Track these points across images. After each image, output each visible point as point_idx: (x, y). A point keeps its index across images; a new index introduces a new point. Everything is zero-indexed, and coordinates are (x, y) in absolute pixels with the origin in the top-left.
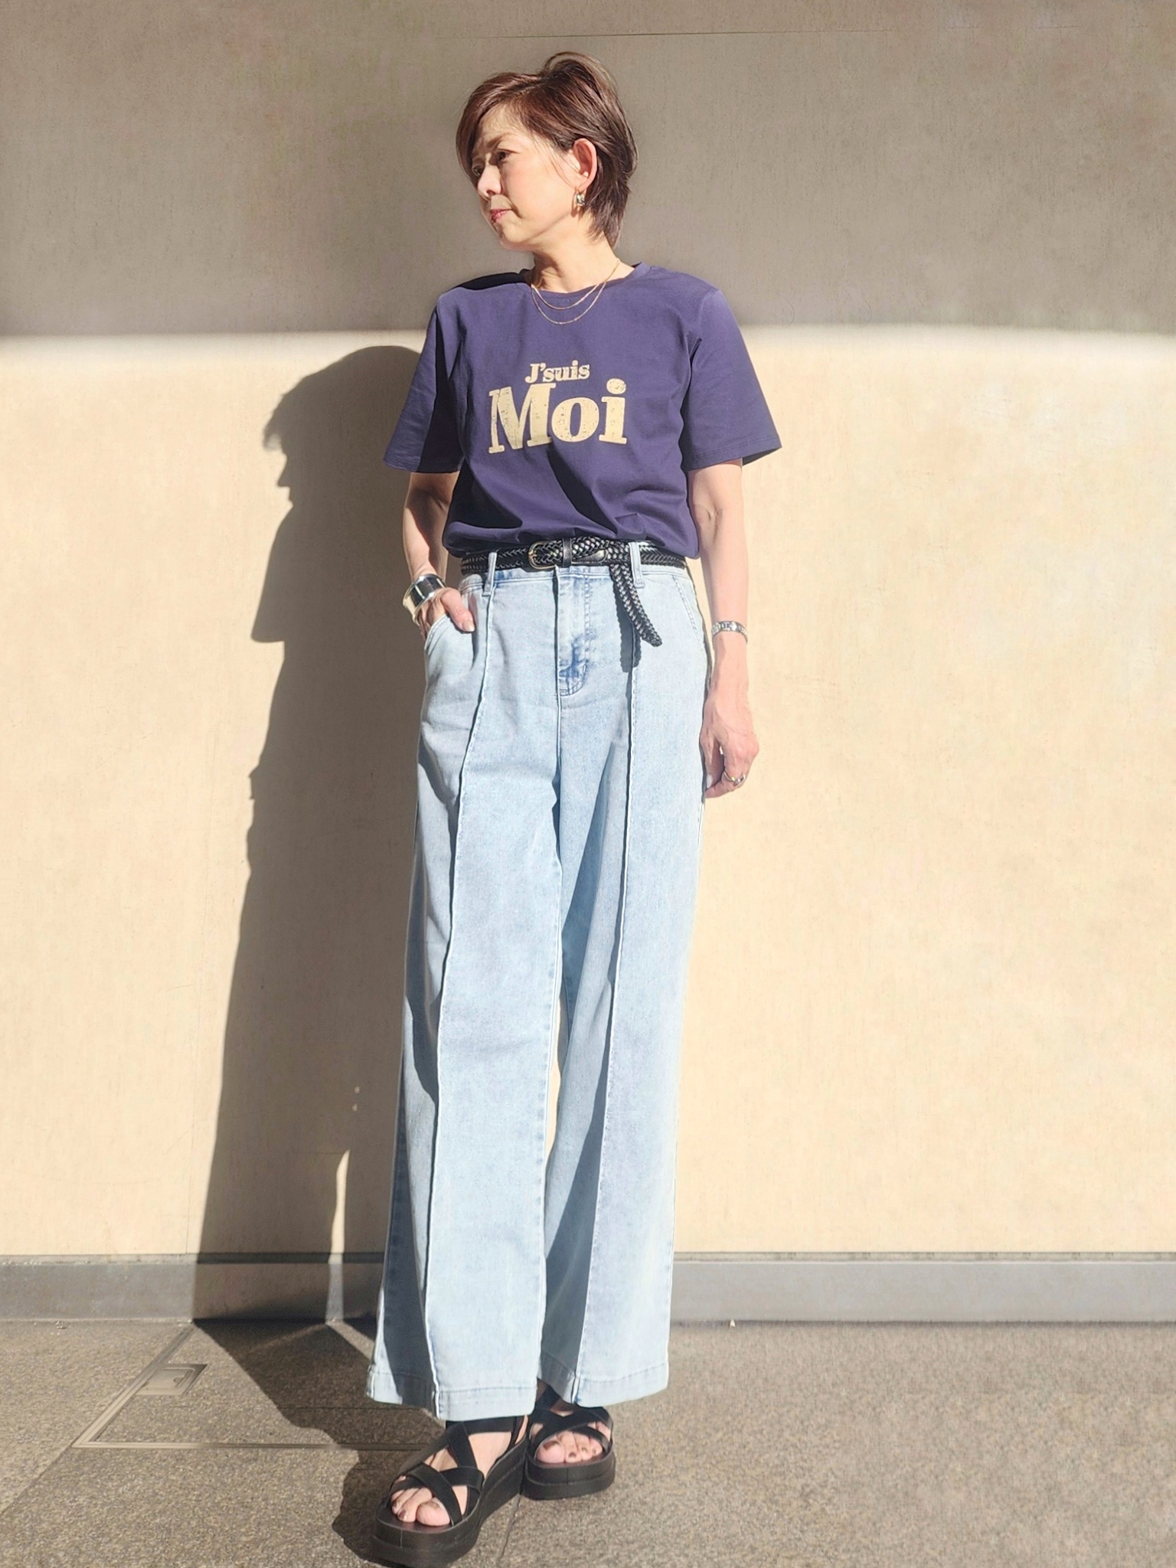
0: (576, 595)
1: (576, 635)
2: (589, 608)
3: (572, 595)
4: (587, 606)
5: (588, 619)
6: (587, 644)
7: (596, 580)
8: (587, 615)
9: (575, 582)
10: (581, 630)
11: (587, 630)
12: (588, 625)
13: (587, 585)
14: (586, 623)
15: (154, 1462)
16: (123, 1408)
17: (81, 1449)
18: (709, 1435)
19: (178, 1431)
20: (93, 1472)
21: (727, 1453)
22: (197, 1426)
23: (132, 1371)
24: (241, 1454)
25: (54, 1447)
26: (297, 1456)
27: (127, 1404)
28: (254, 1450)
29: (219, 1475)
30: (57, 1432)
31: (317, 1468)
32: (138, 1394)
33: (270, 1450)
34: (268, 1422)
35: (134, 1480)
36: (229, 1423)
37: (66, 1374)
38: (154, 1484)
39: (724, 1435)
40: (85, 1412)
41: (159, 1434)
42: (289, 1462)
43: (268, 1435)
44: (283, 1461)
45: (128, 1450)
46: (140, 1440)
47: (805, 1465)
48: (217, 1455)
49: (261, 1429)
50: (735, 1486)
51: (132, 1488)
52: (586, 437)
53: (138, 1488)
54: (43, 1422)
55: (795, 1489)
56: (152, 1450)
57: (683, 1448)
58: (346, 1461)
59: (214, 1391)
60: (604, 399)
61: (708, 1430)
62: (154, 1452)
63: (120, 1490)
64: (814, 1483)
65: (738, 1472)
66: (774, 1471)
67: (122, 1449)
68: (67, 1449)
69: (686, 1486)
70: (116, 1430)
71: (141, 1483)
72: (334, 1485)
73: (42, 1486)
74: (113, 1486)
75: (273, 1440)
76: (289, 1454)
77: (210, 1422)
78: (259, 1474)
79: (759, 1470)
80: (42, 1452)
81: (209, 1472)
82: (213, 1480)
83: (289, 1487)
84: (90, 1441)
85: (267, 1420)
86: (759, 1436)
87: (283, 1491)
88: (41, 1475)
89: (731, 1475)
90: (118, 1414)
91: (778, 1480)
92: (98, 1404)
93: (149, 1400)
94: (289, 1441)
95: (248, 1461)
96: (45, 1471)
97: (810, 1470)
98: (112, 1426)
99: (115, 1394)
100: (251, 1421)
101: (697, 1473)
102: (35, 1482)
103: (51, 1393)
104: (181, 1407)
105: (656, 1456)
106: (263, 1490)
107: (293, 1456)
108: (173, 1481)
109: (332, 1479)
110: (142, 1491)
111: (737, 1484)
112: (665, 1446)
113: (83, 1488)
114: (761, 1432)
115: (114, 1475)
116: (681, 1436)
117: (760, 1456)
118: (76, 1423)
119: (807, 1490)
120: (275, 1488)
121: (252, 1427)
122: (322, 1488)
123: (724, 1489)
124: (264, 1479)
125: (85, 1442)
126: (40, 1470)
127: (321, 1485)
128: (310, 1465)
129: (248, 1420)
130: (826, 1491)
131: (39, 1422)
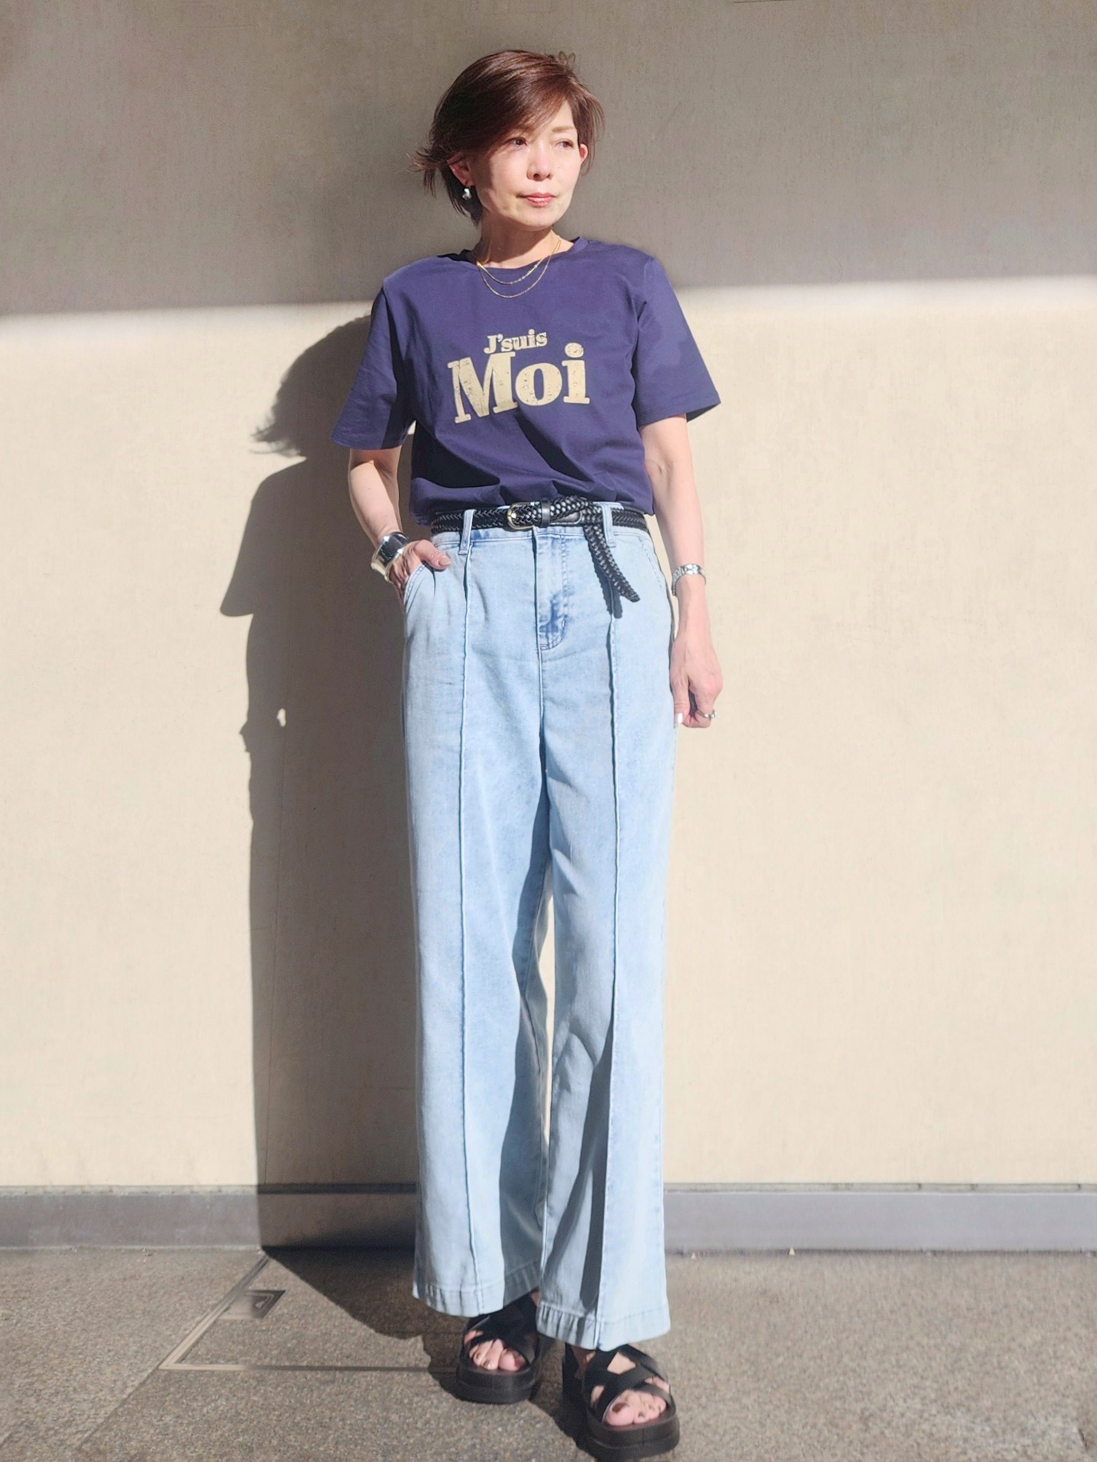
0: (553, 554)
1: (554, 592)
2: (567, 566)
3: (550, 554)
4: (564, 564)
5: (565, 577)
6: (565, 600)
7: (571, 539)
8: (565, 572)
9: (553, 542)
10: (559, 587)
11: (564, 586)
12: (565, 583)
13: (563, 545)
14: (564, 580)
15: (237, 1383)
16: (206, 1332)
17: (168, 1370)
18: (770, 1360)
19: (259, 1354)
20: (179, 1393)
21: (788, 1377)
22: (276, 1349)
23: (215, 1297)
24: (319, 1376)
25: (142, 1368)
26: (373, 1378)
27: (210, 1328)
28: (332, 1372)
29: (298, 1396)
30: (144, 1354)
31: (392, 1390)
32: (222, 1318)
33: (347, 1372)
34: (345, 1346)
35: (217, 1400)
36: (307, 1347)
37: (152, 1299)
38: (237, 1404)
39: (785, 1359)
40: (170, 1335)
41: (241, 1356)
42: (365, 1384)
43: (345, 1358)
44: (359, 1383)
45: (212, 1372)
46: (222, 1362)
47: (865, 1390)
48: (296, 1377)
49: (337, 1352)
50: (796, 1409)
51: (216, 1409)
52: (552, 399)
53: (222, 1408)
54: (132, 1344)
55: (854, 1413)
56: (234, 1372)
57: (745, 1372)
58: (419, 1383)
59: (292, 1315)
60: (564, 363)
61: (769, 1355)
62: (236, 1374)
63: (205, 1410)
64: (873, 1407)
65: (798, 1396)
66: (834, 1394)
67: (205, 1371)
68: (154, 1371)
69: (748, 1409)
70: (200, 1353)
71: (224, 1403)
72: (408, 1406)
73: (130, 1406)
74: (198, 1406)
75: (350, 1363)
76: (363, 1377)
77: (289, 1345)
78: (337, 1395)
79: (819, 1394)
80: (131, 1373)
81: (288, 1393)
82: (293, 1401)
83: (365, 1408)
84: (176, 1362)
85: (343, 1344)
86: (818, 1361)
87: (359, 1412)
88: (129, 1395)
89: (792, 1399)
90: (201, 1337)
91: (838, 1404)
92: (182, 1328)
93: (231, 1324)
94: (365, 1364)
95: (326, 1383)
96: (134, 1392)
97: (869, 1394)
98: (196, 1349)
99: (199, 1318)
100: (328, 1345)
101: (759, 1397)
102: (124, 1402)
103: (138, 1317)
104: (262, 1331)
105: (719, 1380)
106: (340, 1410)
107: (369, 1378)
108: (255, 1401)
109: (406, 1401)
110: (225, 1411)
111: (798, 1407)
112: (727, 1371)
113: (170, 1407)
114: (821, 1357)
115: (198, 1395)
116: (743, 1361)
117: (820, 1380)
118: (162, 1345)
119: (867, 1413)
120: (352, 1409)
121: (329, 1350)
122: (397, 1409)
123: (786, 1412)
124: (341, 1400)
125: (170, 1364)
126: (129, 1390)
127: (396, 1406)
128: (385, 1386)
129: (326, 1344)
130: (885, 1415)
131: (127, 1345)
